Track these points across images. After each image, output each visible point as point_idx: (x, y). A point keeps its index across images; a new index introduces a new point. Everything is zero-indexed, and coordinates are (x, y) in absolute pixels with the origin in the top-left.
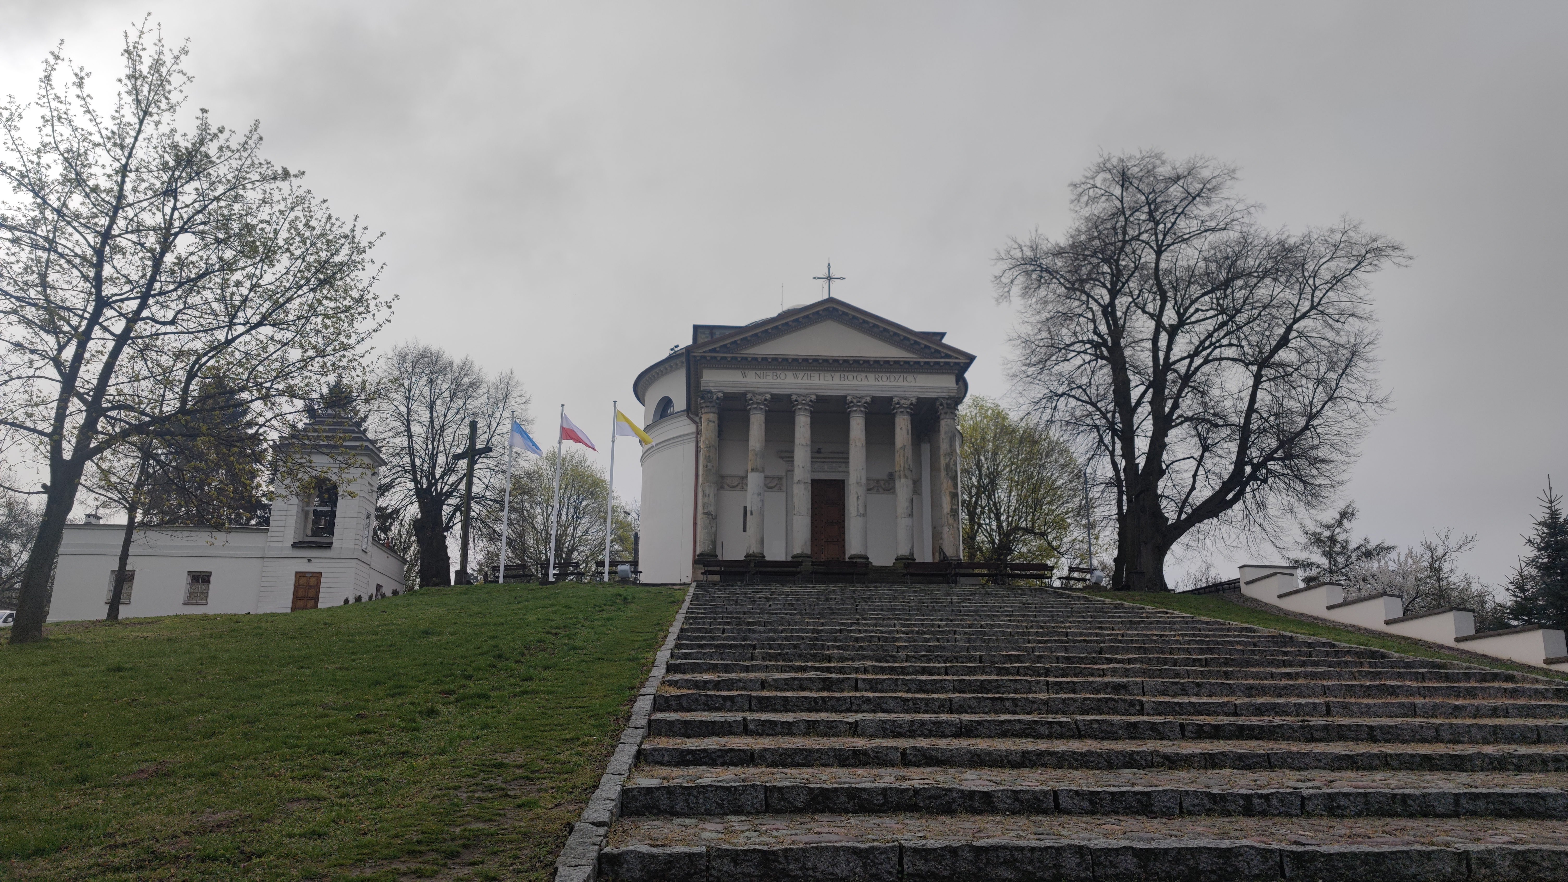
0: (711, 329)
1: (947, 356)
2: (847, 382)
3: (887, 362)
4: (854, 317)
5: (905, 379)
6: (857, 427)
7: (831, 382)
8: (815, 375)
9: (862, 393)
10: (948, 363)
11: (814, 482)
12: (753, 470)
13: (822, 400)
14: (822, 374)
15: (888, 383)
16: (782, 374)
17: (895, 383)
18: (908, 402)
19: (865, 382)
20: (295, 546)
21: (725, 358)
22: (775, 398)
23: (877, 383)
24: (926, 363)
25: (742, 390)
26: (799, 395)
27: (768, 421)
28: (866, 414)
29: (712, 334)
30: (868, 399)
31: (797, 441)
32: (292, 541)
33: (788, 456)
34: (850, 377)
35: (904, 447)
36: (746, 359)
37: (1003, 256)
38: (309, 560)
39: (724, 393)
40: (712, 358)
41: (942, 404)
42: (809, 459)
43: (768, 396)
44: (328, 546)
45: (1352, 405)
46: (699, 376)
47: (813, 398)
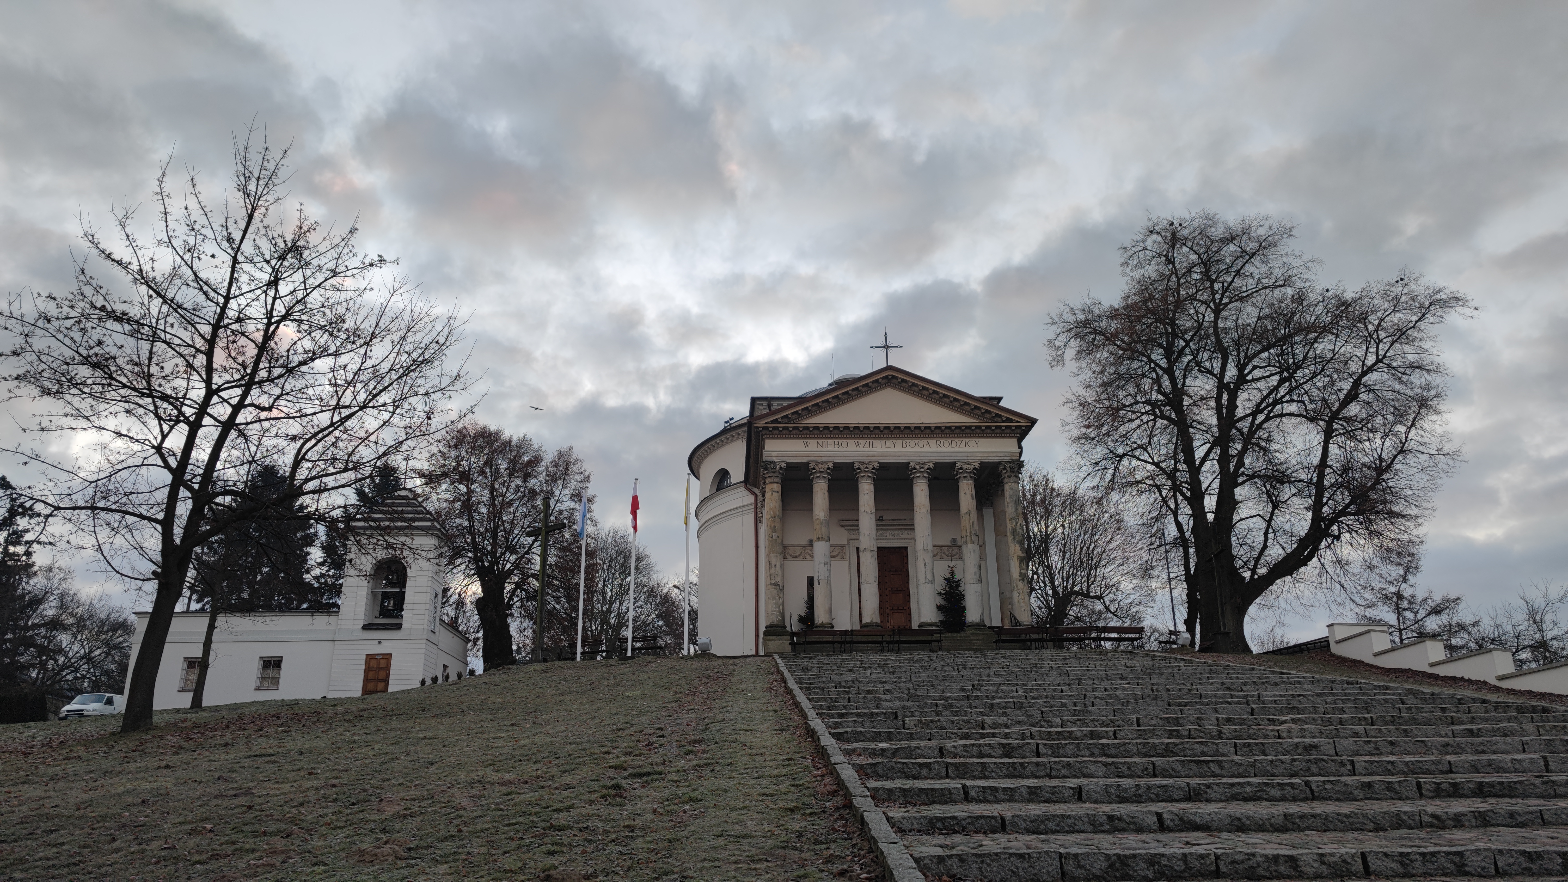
0: (769, 400)
1: (1009, 420)
2: (908, 449)
3: (949, 428)
4: (913, 384)
5: (966, 444)
6: (921, 492)
7: (892, 449)
8: (877, 442)
9: (925, 459)
10: (1010, 427)
11: (879, 549)
12: (818, 539)
13: (884, 467)
14: (883, 441)
15: (950, 448)
16: (844, 442)
17: (957, 449)
18: (972, 467)
19: (927, 448)
20: (366, 627)
21: (787, 428)
22: (838, 466)
23: (939, 449)
24: (987, 427)
25: (805, 460)
26: (862, 463)
27: (831, 490)
28: (929, 480)
29: (770, 406)
30: (931, 465)
31: (861, 509)
32: (362, 623)
33: (853, 525)
34: (912, 444)
35: (969, 512)
36: (807, 428)
37: (1057, 320)
38: (380, 642)
39: (787, 463)
40: (774, 428)
41: (1005, 469)
42: (874, 527)
43: (831, 465)
44: (398, 627)
45: (1423, 458)
46: (760, 447)
47: (876, 465)
